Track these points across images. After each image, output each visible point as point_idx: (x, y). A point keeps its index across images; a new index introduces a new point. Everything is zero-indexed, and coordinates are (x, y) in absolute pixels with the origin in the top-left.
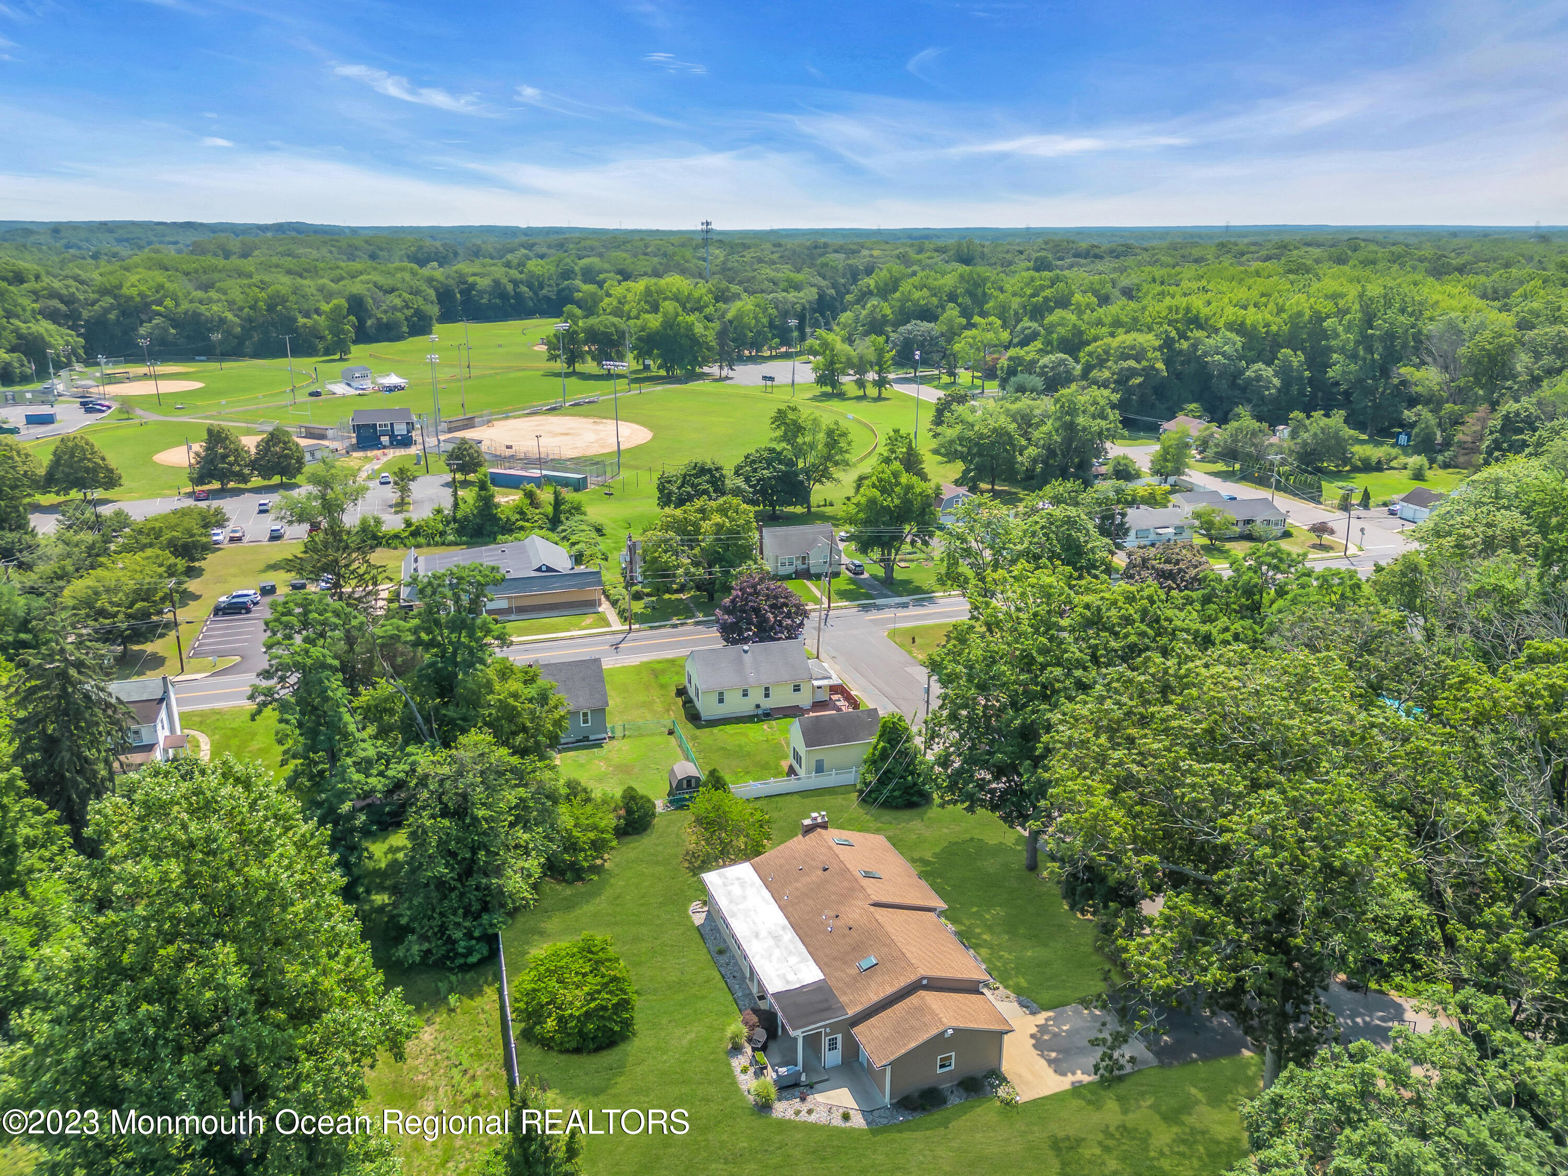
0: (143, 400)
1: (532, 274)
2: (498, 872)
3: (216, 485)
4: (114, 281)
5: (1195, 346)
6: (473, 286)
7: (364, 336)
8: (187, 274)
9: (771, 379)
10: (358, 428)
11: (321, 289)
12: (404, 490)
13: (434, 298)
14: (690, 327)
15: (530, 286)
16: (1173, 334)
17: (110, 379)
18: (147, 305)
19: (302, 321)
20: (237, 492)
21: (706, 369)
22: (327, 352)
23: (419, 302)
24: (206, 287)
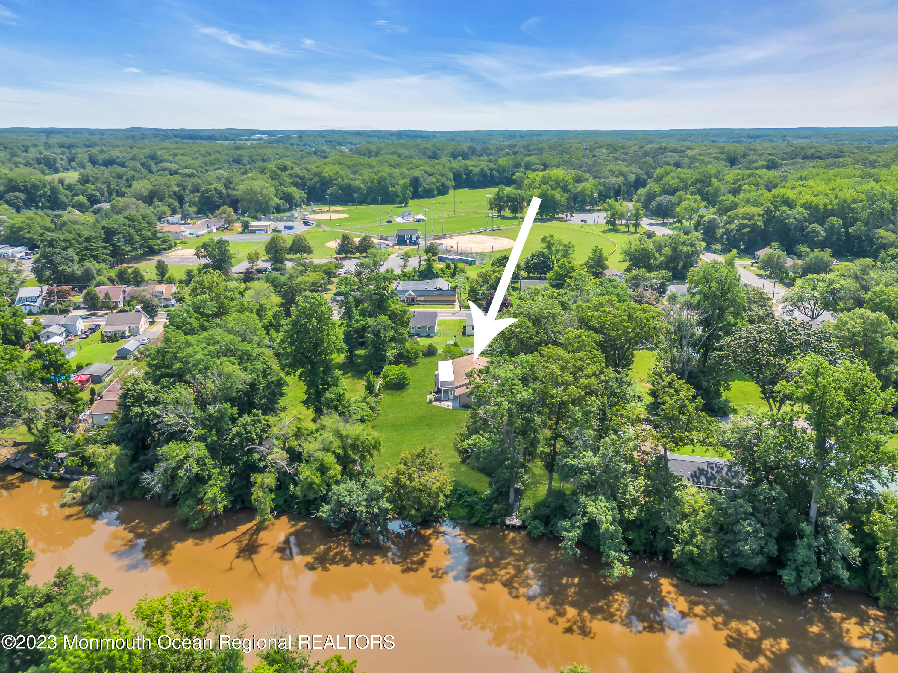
0: (325, 222)
1: (500, 166)
2: (385, 351)
3: (344, 255)
4: (319, 170)
5: (781, 215)
6: (471, 172)
7: (416, 195)
8: (349, 166)
9: (585, 221)
10: (398, 237)
11: (401, 174)
12: (407, 260)
13: (452, 177)
14: (553, 196)
15: (498, 171)
16: (772, 208)
17: (315, 212)
18: (332, 180)
19: (391, 188)
20: (350, 258)
21: (560, 215)
22: (400, 203)
23: (444, 180)
24: (355, 173)
